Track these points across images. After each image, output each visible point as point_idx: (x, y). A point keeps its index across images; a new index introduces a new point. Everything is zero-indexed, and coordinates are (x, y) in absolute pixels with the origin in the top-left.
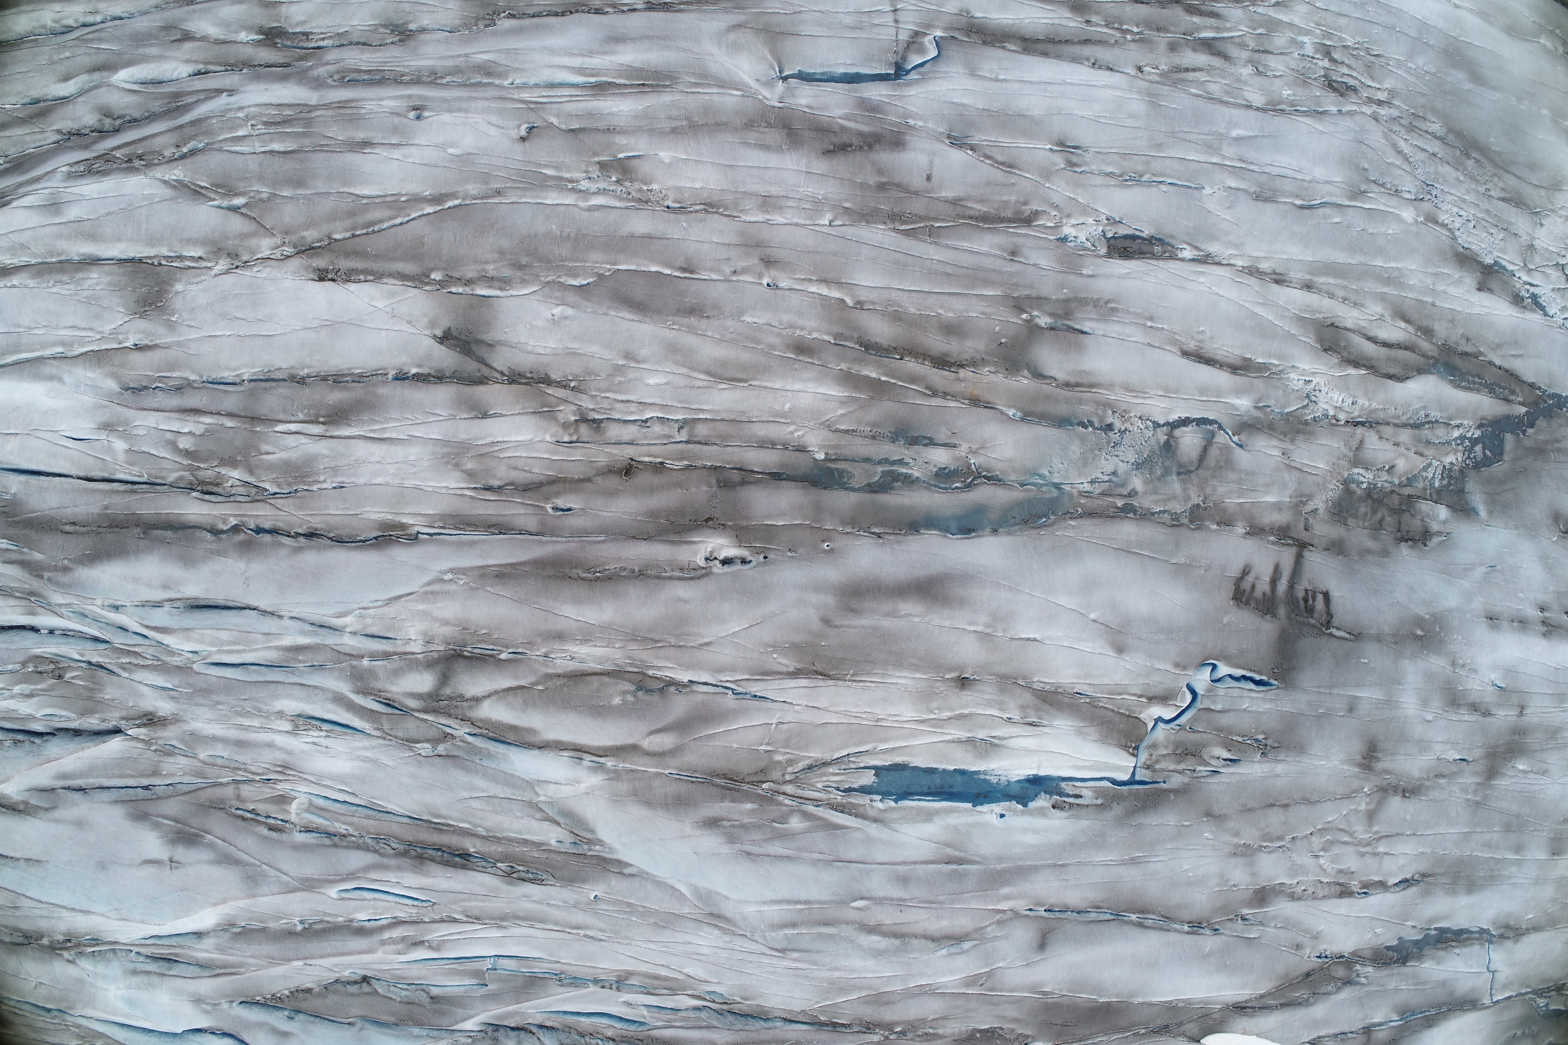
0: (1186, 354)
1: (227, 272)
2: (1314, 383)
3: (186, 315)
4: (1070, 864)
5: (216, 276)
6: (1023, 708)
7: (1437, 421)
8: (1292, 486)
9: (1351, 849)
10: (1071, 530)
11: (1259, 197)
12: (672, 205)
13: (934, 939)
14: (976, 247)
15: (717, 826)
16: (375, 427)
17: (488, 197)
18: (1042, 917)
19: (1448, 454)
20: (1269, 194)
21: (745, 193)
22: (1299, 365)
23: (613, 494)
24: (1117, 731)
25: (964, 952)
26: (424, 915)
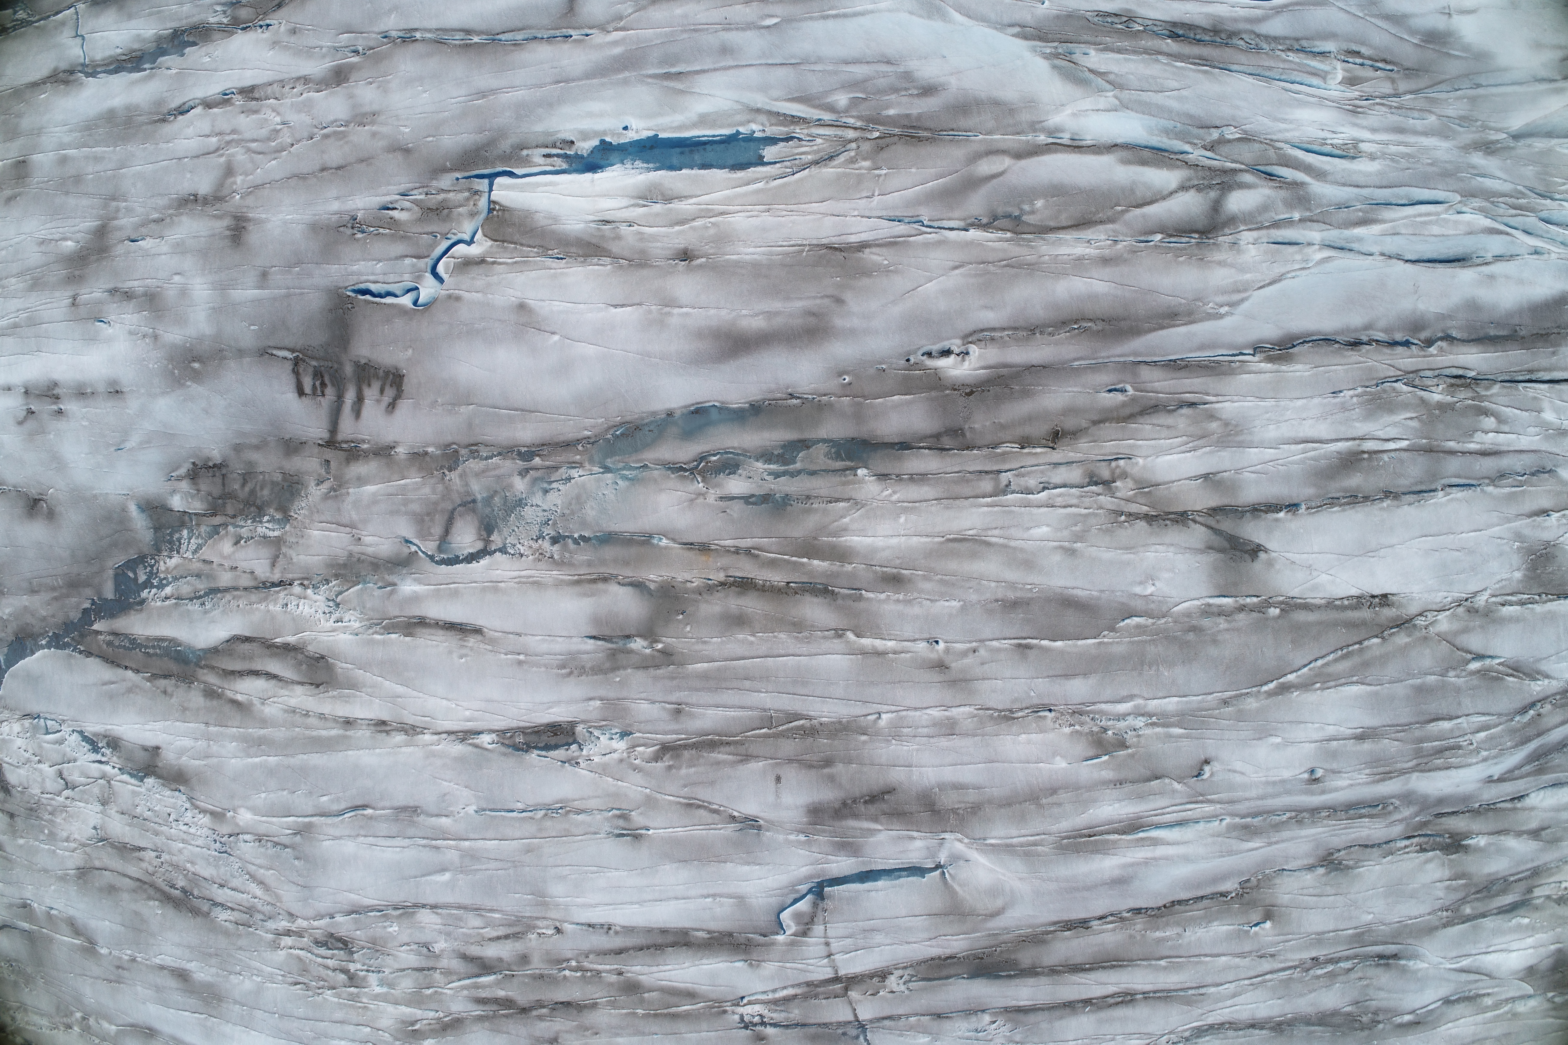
0: (477, 631)
1: (1476, 594)
2: (332, 621)
3: (1506, 548)
4: (551, 84)
5: (1485, 589)
6: (618, 237)
7: (191, 600)
8: (347, 505)
9: (248, 135)
10: (588, 426)
11: (414, 810)
12: (1047, 713)
14: (720, 712)
15: (923, 88)
16: (1312, 453)
17: (1236, 696)
18: (574, 28)
19: (175, 568)
20: (402, 816)
21: (974, 735)
22: (351, 637)
23: (1070, 411)
24: (514, 224)
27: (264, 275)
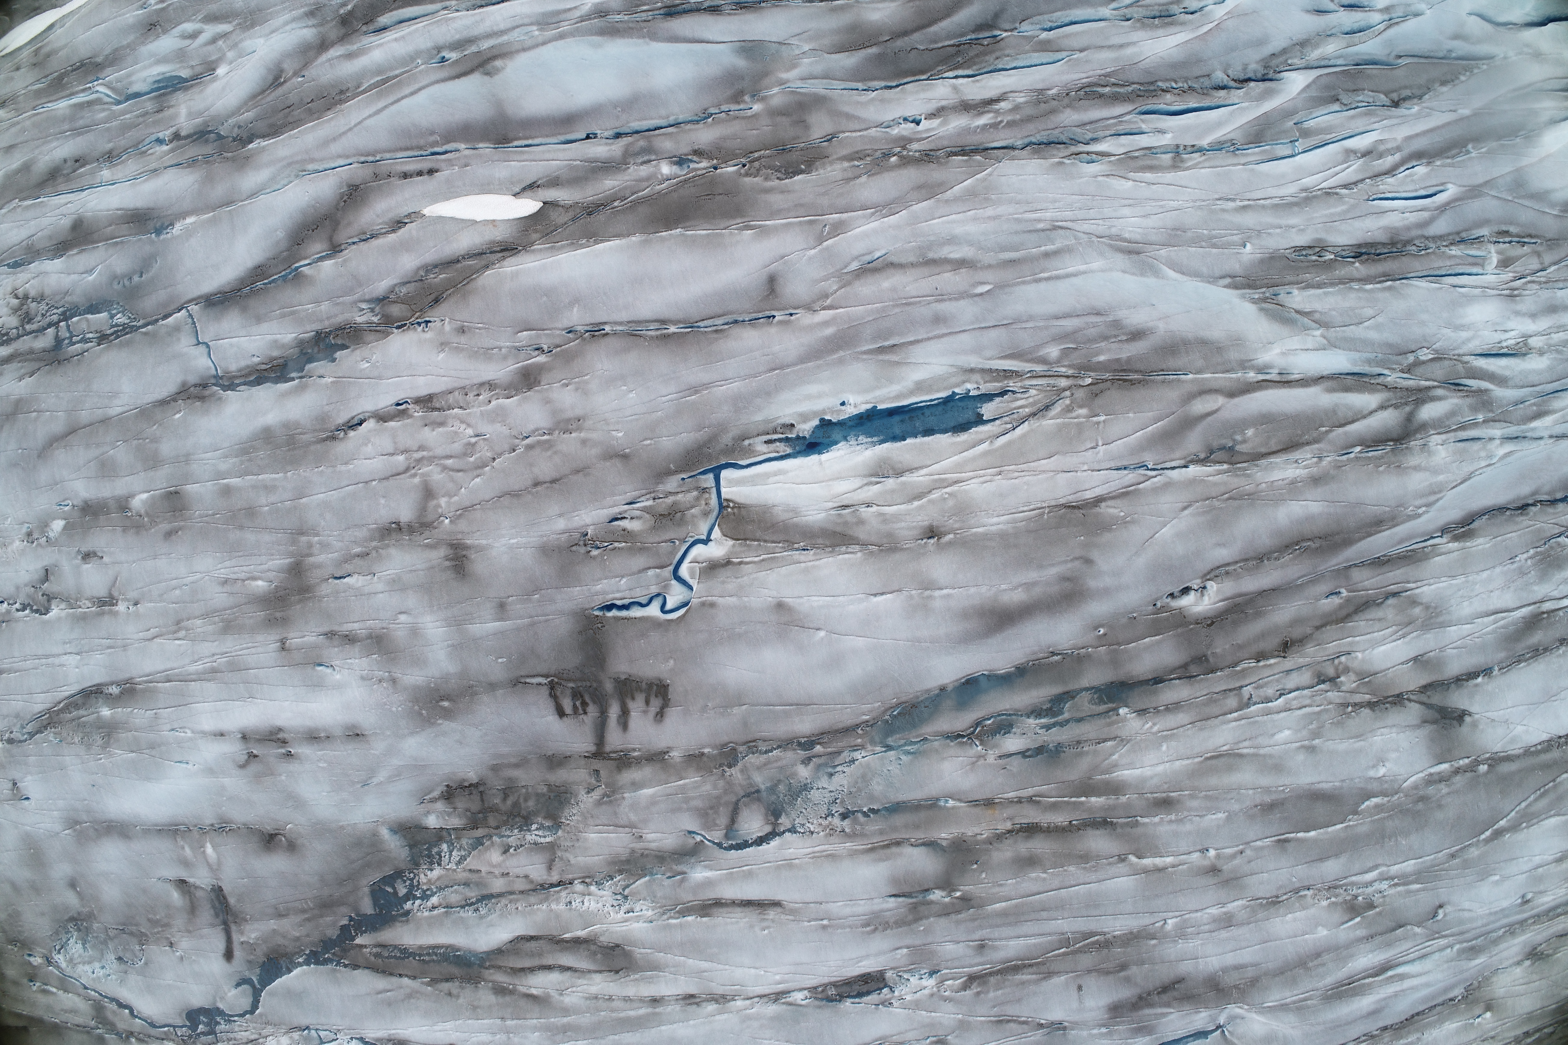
0: (776, 904)
2: (622, 912)
4: (765, 372)
6: (861, 522)
7: (463, 907)
8: (624, 809)
9: (439, 451)
10: (865, 711)
12: (1306, 892)
13: (892, 265)
14: (1022, 942)
15: (1132, 334)
16: (1502, 623)
17: (1461, 849)
18: (778, 310)
19: (439, 879)
21: (1249, 924)
22: (645, 925)
23: (1296, 622)
24: (753, 521)
25: (856, 258)
26: (1372, 185)
27: (502, 606)
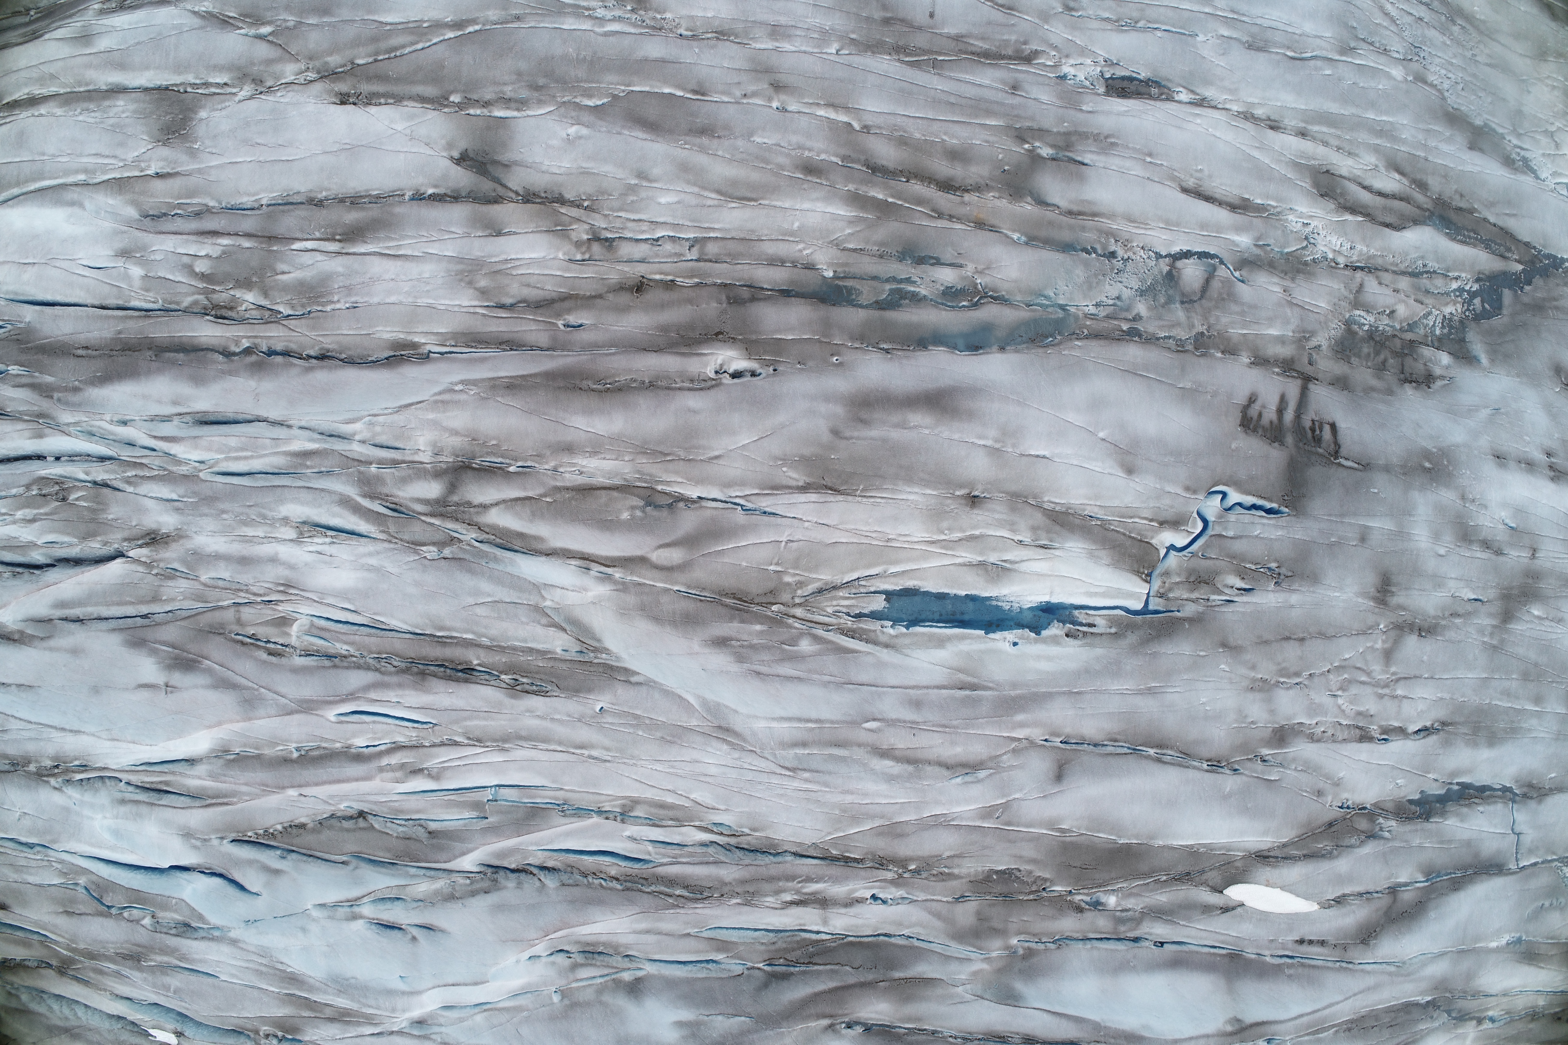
0: (1185, 190)
1: (251, 98)
2: (1312, 226)
4: (1085, 693)
5: (240, 101)
6: (1034, 529)
7: (1435, 272)
8: (1294, 323)
9: (1369, 690)
10: (1077, 350)
11: (1250, 47)
12: (685, 33)
13: (948, 767)
14: (978, 80)
15: (725, 645)
16: (391, 244)
17: (507, 23)
18: (1059, 748)
19: (1448, 304)
20: (1261, 44)
21: (754, 22)
22: (1296, 208)
23: (624, 310)
24: (1130, 556)
25: (979, 781)
26: (423, 738)
27: (1363, 539)
